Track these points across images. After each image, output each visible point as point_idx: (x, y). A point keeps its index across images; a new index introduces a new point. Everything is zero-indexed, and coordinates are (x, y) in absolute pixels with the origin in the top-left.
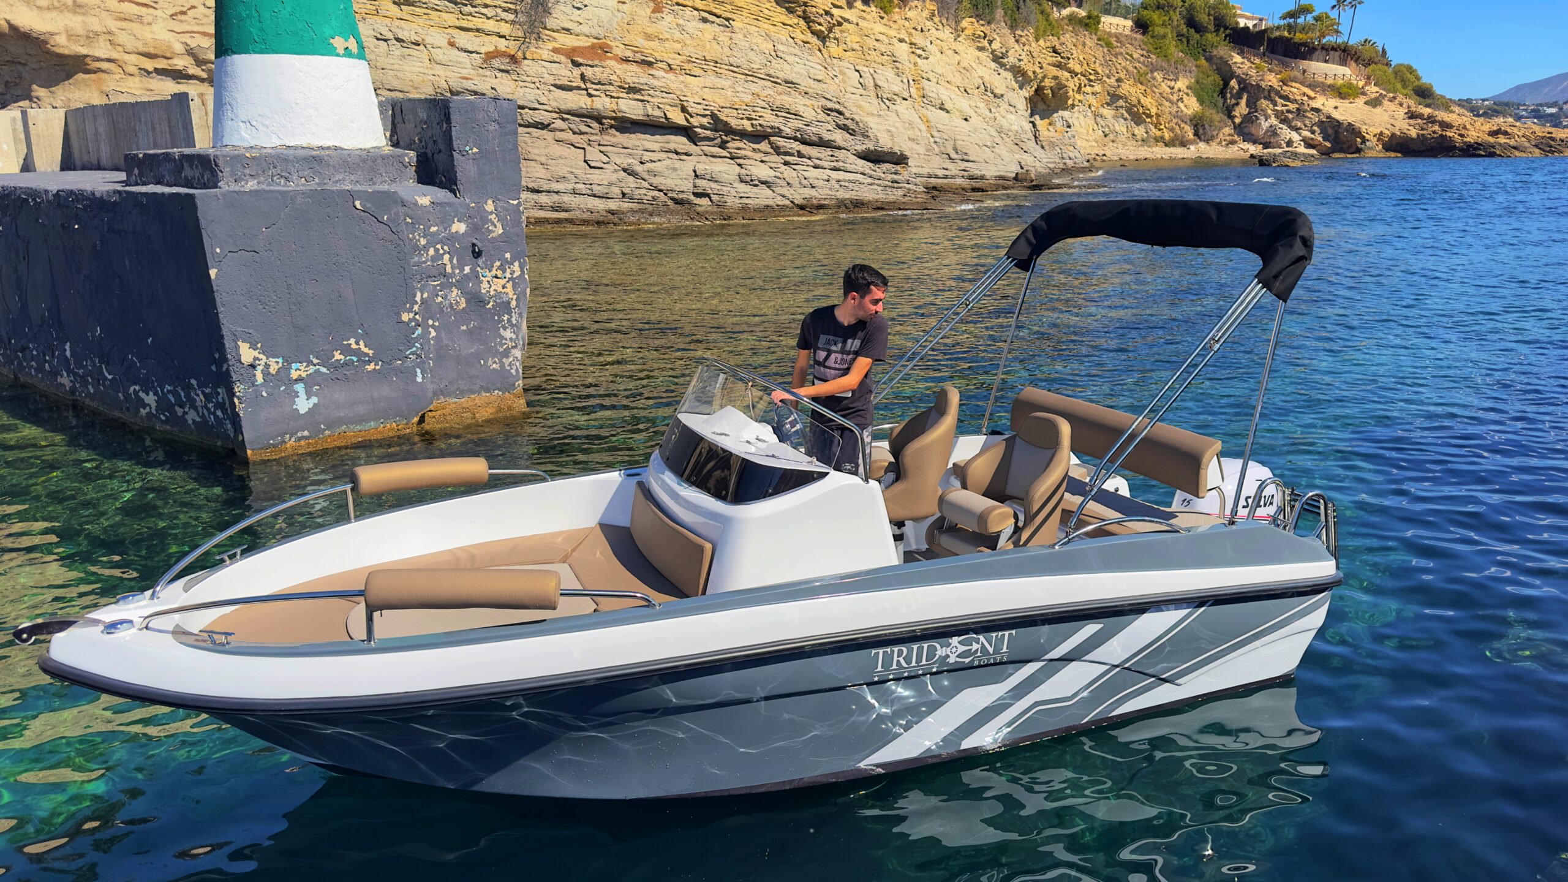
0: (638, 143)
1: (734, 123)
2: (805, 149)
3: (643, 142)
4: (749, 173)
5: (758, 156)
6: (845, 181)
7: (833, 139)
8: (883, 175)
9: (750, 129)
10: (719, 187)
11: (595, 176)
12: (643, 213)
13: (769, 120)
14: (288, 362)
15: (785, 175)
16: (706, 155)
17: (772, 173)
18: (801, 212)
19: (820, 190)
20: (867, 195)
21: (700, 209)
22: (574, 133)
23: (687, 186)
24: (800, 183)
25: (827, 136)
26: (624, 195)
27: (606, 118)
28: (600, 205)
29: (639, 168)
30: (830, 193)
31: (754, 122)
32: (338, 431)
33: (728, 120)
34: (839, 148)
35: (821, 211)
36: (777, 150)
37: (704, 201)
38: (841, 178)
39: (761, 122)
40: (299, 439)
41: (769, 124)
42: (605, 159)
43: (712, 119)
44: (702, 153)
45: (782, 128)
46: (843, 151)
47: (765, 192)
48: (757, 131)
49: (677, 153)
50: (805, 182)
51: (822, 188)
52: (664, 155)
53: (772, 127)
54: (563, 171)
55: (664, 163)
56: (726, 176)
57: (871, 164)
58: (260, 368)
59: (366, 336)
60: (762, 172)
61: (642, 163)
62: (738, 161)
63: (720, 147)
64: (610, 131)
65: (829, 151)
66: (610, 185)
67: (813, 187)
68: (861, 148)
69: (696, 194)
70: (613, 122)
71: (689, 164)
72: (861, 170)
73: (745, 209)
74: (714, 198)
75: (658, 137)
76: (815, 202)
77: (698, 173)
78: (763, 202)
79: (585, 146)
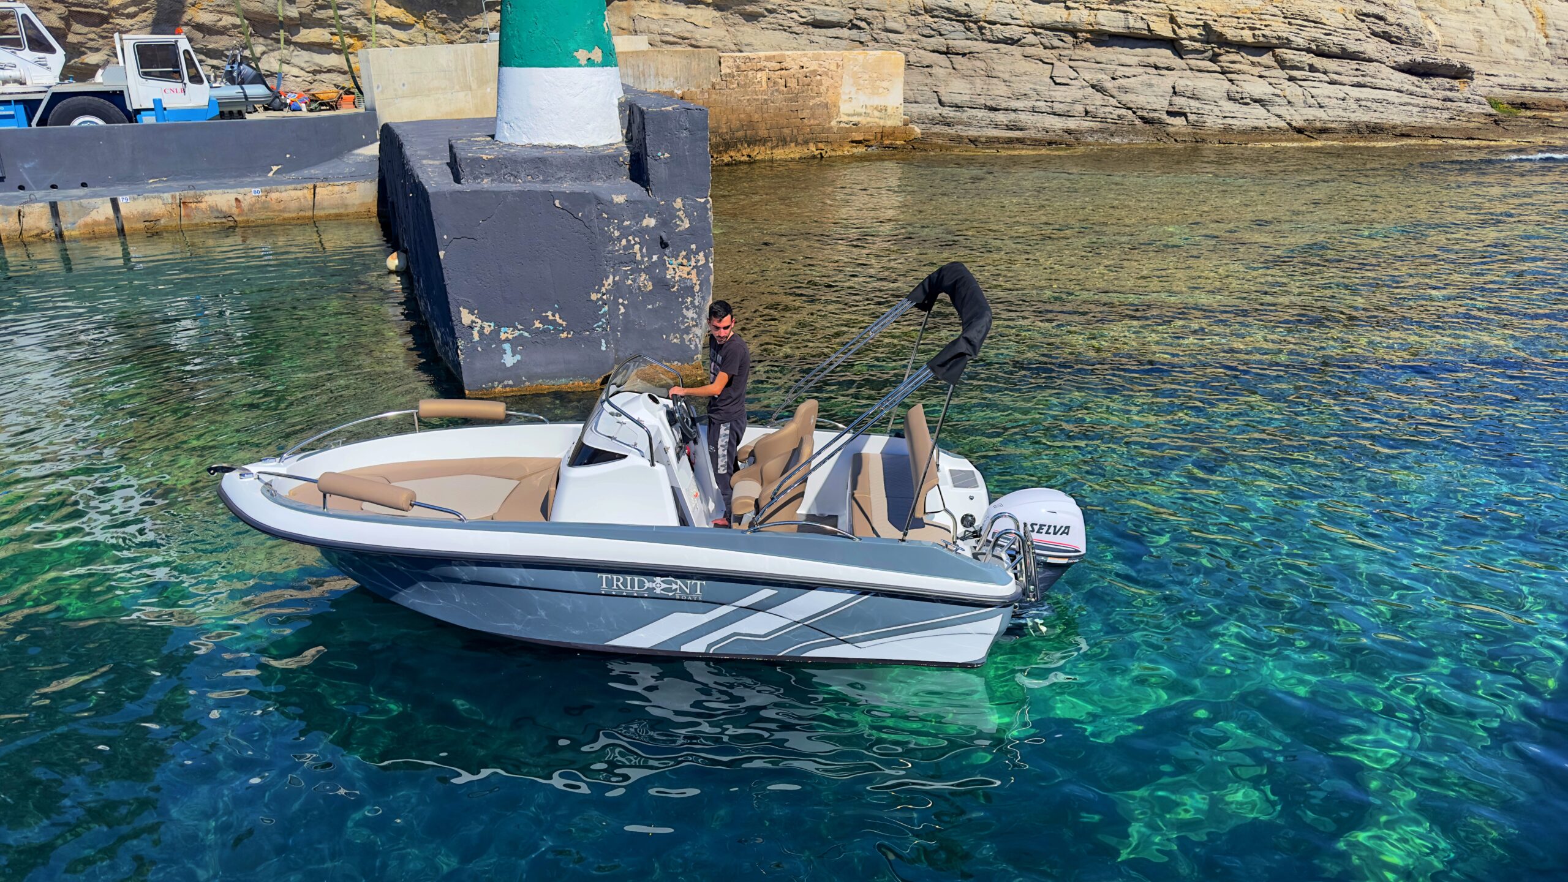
0: (1112, 57)
1: (1230, 34)
2: (1318, 62)
3: (1120, 56)
4: (1239, 90)
5: (1256, 70)
6: (1368, 100)
7: (1361, 49)
8: (1431, 92)
9: (1250, 40)
10: (1200, 106)
11: (1060, 93)
12: (1103, 133)
13: (1279, 28)
14: (499, 326)
15: (1287, 93)
16: (1191, 69)
17: (1271, 89)
18: (1296, 136)
19: (1330, 112)
20: (1395, 117)
21: (1171, 129)
22: (1045, 48)
23: (1162, 104)
24: (1305, 102)
25: (1352, 46)
26: (1087, 112)
27: (1081, 31)
28: (1058, 123)
29: (1109, 85)
30: (1343, 114)
31: (1257, 32)
32: (536, 383)
33: (1224, 30)
34: (1370, 60)
35: (1324, 136)
36: (1282, 64)
37: (1179, 121)
38: (1362, 96)
39: (1267, 32)
40: (505, 386)
41: (1275, 34)
42: (1073, 74)
43: (1204, 30)
44: (1187, 67)
45: (1292, 38)
46: (1375, 64)
47: (1259, 111)
48: (1259, 42)
49: (1156, 67)
50: (1312, 101)
51: (1334, 108)
52: (1141, 70)
53: (1279, 38)
54: (1025, 87)
55: (1139, 78)
56: (1210, 93)
57: (1414, 79)
58: (476, 329)
59: (560, 311)
60: (1258, 88)
61: (1113, 79)
62: (1229, 76)
63: (1210, 60)
64: (1084, 45)
65: (1354, 64)
66: (1074, 102)
67: (1321, 107)
68: (1403, 59)
69: (1169, 113)
70: (1088, 36)
71: (1169, 79)
72: (1397, 86)
73: (1227, 130)
74: (1191, 117)
75: (1138, 50)
76: (1318, 124)
77: (1177, 90)
78: (1251, 123)
79: (1055, 61)
